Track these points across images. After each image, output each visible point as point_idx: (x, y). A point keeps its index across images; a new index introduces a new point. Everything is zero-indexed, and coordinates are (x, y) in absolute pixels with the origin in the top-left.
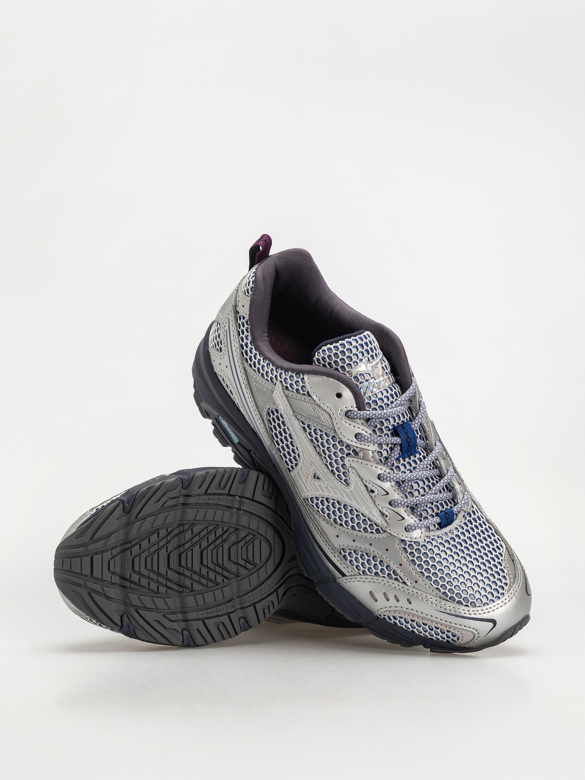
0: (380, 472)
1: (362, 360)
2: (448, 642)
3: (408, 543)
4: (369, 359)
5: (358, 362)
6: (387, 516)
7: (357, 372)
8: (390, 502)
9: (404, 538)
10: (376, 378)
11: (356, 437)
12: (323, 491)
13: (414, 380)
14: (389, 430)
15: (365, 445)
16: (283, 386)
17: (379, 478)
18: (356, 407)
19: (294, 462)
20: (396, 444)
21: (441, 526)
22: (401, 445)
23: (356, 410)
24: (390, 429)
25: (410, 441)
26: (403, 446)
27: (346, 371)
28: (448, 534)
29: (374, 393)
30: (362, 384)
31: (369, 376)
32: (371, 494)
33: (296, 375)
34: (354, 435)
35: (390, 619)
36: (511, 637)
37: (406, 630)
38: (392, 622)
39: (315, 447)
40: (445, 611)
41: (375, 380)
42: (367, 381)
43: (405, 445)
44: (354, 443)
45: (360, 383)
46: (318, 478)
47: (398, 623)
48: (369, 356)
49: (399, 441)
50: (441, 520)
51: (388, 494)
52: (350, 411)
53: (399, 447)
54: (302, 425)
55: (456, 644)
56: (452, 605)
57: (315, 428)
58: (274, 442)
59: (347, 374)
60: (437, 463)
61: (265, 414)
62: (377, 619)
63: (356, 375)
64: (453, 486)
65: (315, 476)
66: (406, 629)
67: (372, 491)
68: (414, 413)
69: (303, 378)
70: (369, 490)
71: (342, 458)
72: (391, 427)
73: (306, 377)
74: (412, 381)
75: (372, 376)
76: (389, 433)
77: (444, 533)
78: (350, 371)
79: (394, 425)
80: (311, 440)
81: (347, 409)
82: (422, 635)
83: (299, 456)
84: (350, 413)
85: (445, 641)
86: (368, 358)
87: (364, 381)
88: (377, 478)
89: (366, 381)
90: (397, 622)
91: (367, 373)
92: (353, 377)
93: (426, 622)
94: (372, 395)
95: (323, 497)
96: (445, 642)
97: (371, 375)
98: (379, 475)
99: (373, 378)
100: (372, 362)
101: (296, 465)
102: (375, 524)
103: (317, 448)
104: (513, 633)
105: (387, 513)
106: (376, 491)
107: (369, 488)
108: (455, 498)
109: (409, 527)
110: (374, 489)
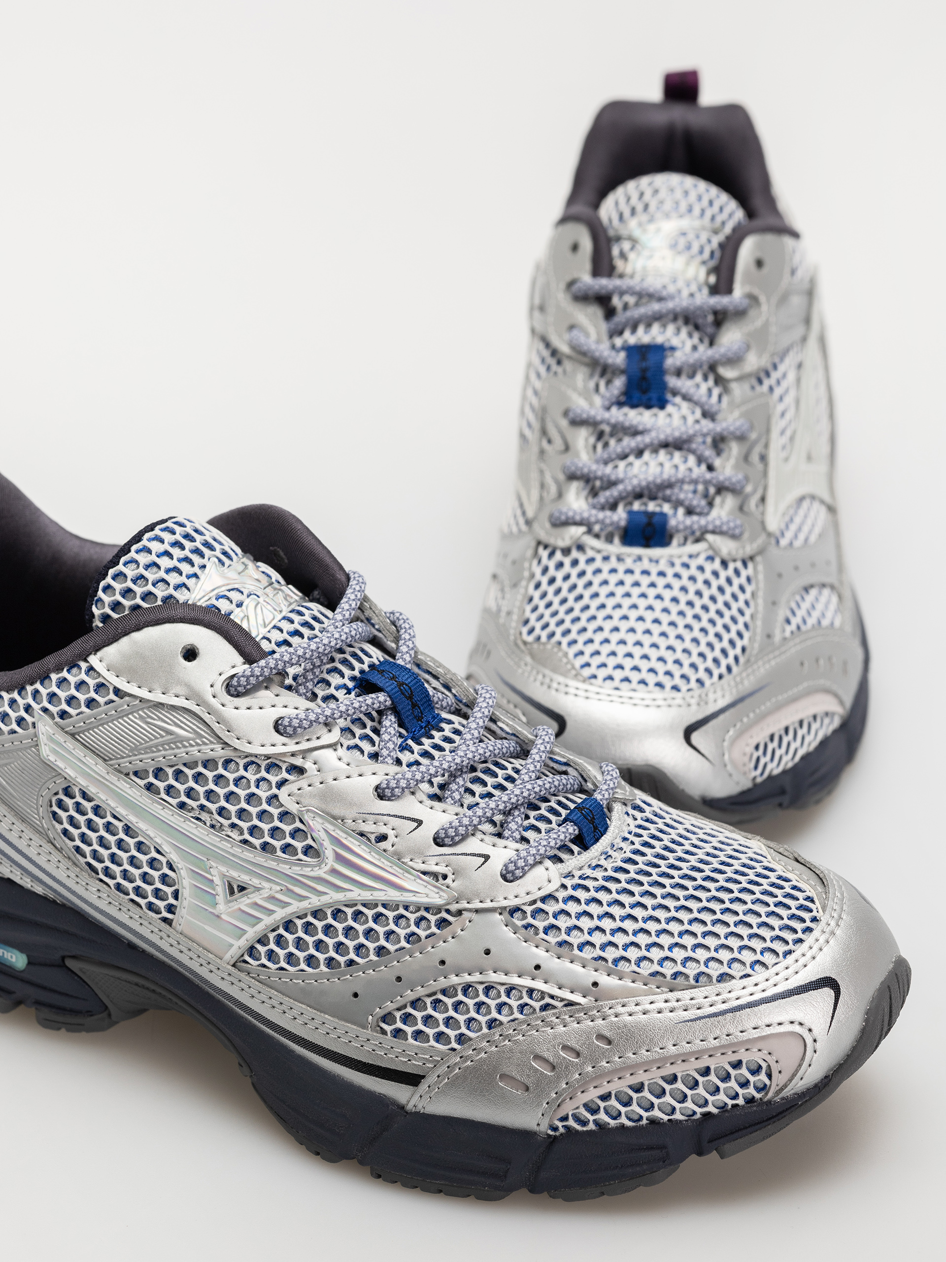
0: (375, 781)
1: (204, 566)
2: (750, 1101)
3: (529, 909)
4: (219, 560)
5: (198, 572)
6: (445, 877)
7: (207, 594)
8: (435, 840)
9: (513, 902)
11: (277, 731)
12: (271, 912)
14: (349, 692)
15: (308, 740)
16: (52, 717)
17: (381, 797)
18: (245, 664)
19: (169, 890)
20: (380, 713)
21: (583, 842)
22: (394, 710)
25: (411, 691)
26: (399, 708)
28: (611, 852)
29: (272, 626)
31: (239, 595)
32: (383, 845)
33: (68, 671)
34: (273, 730)
35: (584, 1123)
36: (890, 1026)
37: (634, 1127)
38: (591, 1126)
39: (198, 819)
40: (700, 1013)
41: (259, 597)
42: (239, 605)
43: (405, 706)
44: (281, 746)
46: (242, 889)
47: (607, 1119)
48: (217, 554)
49: (383, 698)
50: (579, 827)
51: (420, 823)
52: (233, 676)
53: (393, 717)
54: (142, 783)
55: (770, 1095)
56: (710, 990)
57: (174, 769)
58: (101, 880)
60: (501, 728)
61: (47, 822)
62: (552, 1143)
63: (208, 603)
64: (564, 760)
65: (232, 892)
66: (634, 1124)
67: (383, 838)
68: (389, 643)
69: (91, 669)
70: (372, 838)
71: (273, 799)
72: (351, 685)
73: (93, 660)
75: (246, 592)
76: (352, 695)
77: (601, 855)
79: (353, 678)
80: (181, 808)
81: (224, 677)
82: (678, 1116)
83: (171, 867)
84: (236, 679)
85: (740, 1101)
86: (217, 558)
87: (234, 606)
88: (376, 797)
90: (602, 1116)
91: (232, 589)
93: (668, 1070)
94: (269, 631)
95: (273, 930)
96: (743, 1106)
97: (241, 590)
98: (377, 788)
101: (176, 895)
102: (427, 909)
103: (204, 816)
104: (891, 1012)
105: (441, 869)
106: (391, 834)
107: (369, 835)
108: (583, 783)
109: (511, 867)
110: (383, 830)
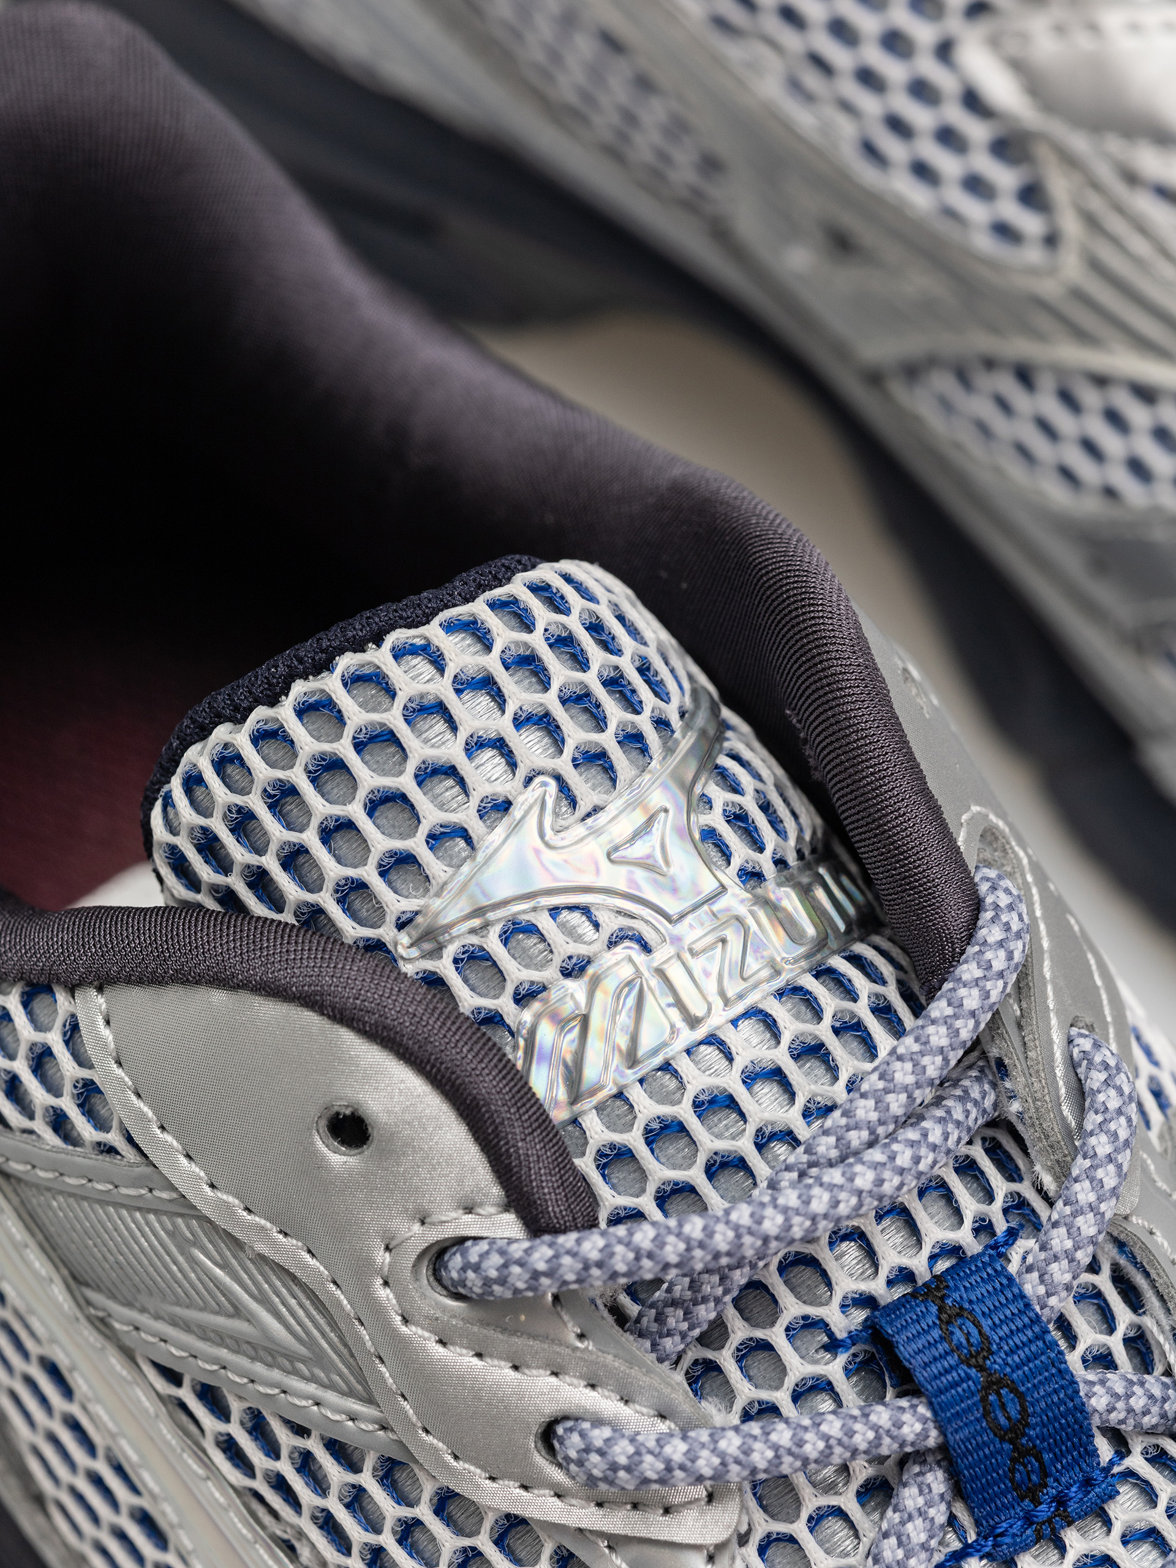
1: (505, 806)
4: (563, 787)
5: (476, 827)
7: (479, 912)
10: (649, 936)
13: (989, 900)
14: (833, 1346)
18: (506, 1208)
20: (906, 1452)
22: (948, 1456)
23: (509, 1226)
24: (841, 1335)
26: (968, 1461)
27: (390, 919)
29: (658, 1061)
30: (536, 1006)
31: (586, 928)
41: (646, 948)
42: (574, 969)
43: (987, 1455)
45: (522, 998)
48: (564, 764)
49: (918, 1427)
52: (462, 1241)
53: (940, 1474)
59: (404, 938)
63: (474, 940)
72: (842, 1323)
74: (978, 906)
75: (611, 923)
76: (834, 1368)
78: (417, 913)
79: (865, 1301)
81: (430, 1234)
84: (466, 1258)
86: (558, 778)
87: (553, 972)
89: (567, 973)
91: (572, 908)
92: (456, 961)
94: (641, 1081)
97: (602, 917)
99: (623, 938)
100: (596, 809)
